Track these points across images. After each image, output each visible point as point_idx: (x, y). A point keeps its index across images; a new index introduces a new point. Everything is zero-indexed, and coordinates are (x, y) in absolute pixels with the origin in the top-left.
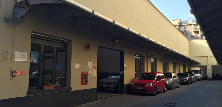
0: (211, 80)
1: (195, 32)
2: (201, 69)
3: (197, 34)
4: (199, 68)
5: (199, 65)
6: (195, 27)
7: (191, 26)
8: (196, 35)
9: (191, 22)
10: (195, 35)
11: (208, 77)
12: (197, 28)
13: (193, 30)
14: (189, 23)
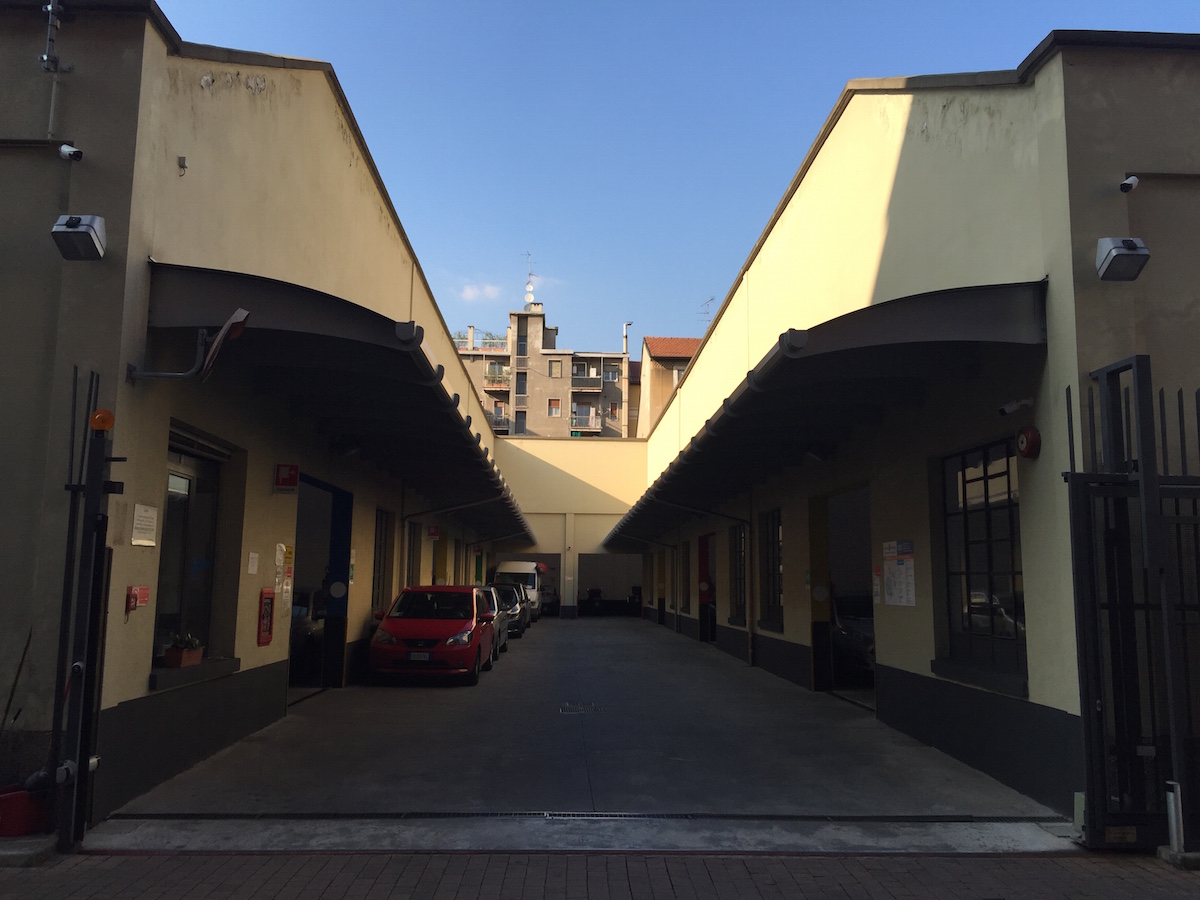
0: (573, 618)
1: (491, 393)
2: (542, 570)
3: (499, 405)
4: (534, 565)
5: (531, 551)
6: (492, 371)
7: (479, 362)
8: (496, 406)
9: (479, 343)
10: (492, 410)
11: (562, 604)
12: (504, 374)
13: (485, 382)
14: (470, 346)
